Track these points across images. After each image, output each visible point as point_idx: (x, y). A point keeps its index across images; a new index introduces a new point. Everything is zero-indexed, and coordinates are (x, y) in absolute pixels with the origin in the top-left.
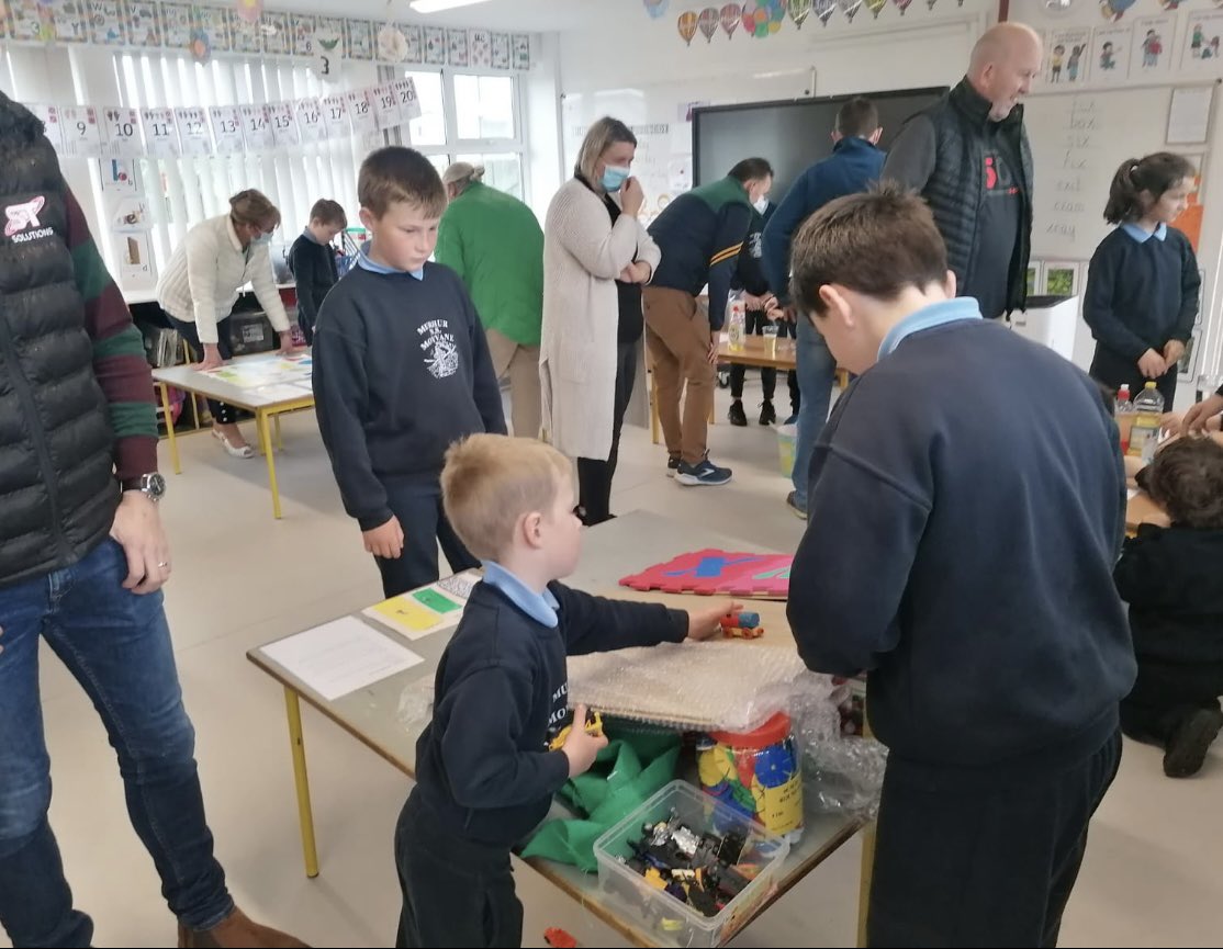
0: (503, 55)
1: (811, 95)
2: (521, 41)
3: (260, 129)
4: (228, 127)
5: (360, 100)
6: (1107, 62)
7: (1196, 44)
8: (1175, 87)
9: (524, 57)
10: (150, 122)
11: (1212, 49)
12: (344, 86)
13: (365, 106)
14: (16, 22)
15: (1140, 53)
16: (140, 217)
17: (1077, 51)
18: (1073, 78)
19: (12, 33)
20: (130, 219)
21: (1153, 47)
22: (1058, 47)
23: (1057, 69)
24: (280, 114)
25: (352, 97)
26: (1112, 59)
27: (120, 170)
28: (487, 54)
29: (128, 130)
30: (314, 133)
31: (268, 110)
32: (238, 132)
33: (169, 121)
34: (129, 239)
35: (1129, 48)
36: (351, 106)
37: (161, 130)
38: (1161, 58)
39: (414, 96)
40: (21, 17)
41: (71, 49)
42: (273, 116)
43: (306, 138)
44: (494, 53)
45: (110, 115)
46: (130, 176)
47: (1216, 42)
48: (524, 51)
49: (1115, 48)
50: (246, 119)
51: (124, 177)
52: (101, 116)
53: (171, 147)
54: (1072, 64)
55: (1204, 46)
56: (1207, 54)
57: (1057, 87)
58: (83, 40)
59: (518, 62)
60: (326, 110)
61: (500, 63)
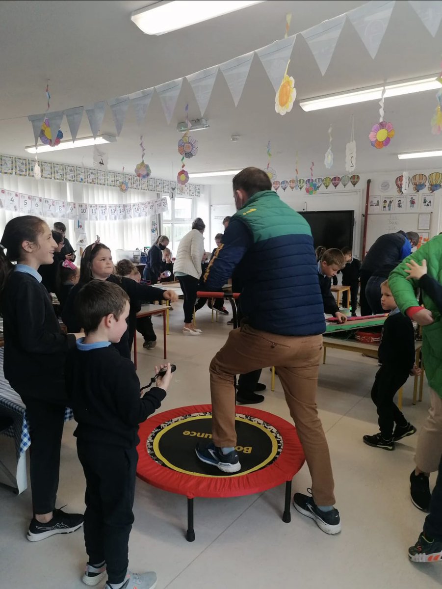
0: (192, 191)
1: (305, 211)
2: (198, 187)
3: (122, 213)
4: (113, 211)
5: (151, 205)
6: (400, 206)
7: (425, 202)
8: (420, 214)
9: (199, 193)
10: (91, 209)
11: (429, 204)
12: (147, 200)
13: (152, 206)
14: (56, 174)
15: (409, 204)
16: (84, 241)
17: (391, 202)
18: (389, 210)
19: (54, 177)
20: (81, 241)
21: (413, 202)
22: (385, 201)
23: (385, 207)
24: (128, 208)
25: (149, 203)
26: (401, 205)
27: (80, 224)
28: (188, 191)
29: (84, 211)
30: (137, 214)
31: (125, 206)
32: (116, 214)
33: (97, 209)
34: (80, 248)
35: (406, 203)
36: (148, 206)
37: (94, 212)
38: (415, 205)
39: (167, 204)
40: (57, 173)
41: (68, 184)
42: (126, 208)
43: (135, 216)
44: (190, 191)
45: (80, 206)
46: (83, 226)
47: (430, 202)
48: (199, 190)
49: (402, 202)
50: (118, 209)
51: (81, 227)
52: (77, 206)
53: (96, 217)
54: (389, 206)
55: (427, 203)
56: (428, 205)
57: (384, 212)
58: (74, 181)
59: (197, 194)
60: (141, 207)
61: (192, 194)
